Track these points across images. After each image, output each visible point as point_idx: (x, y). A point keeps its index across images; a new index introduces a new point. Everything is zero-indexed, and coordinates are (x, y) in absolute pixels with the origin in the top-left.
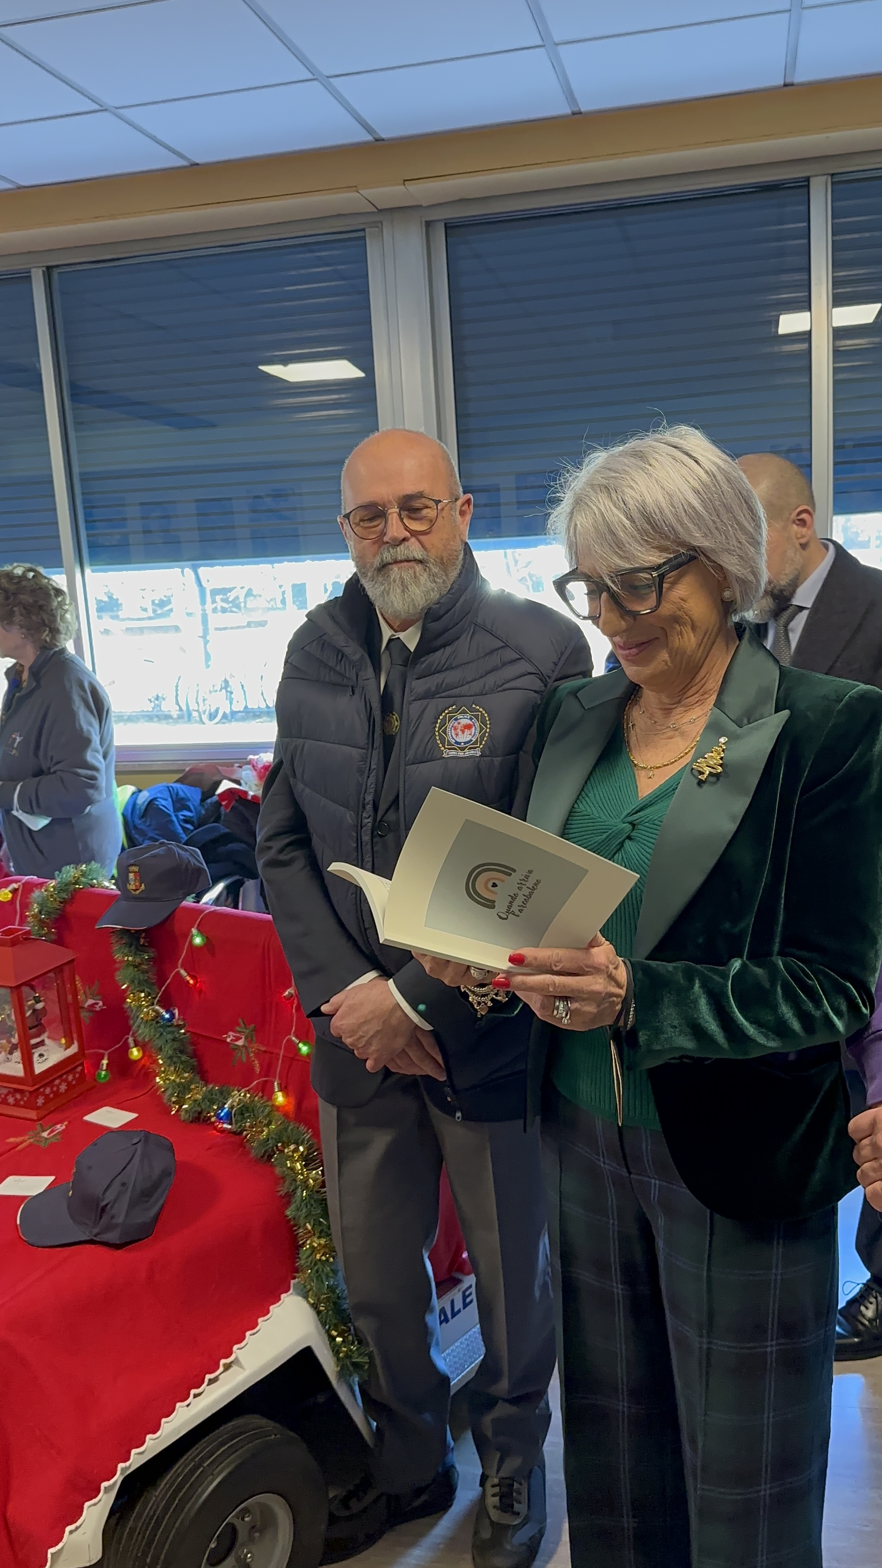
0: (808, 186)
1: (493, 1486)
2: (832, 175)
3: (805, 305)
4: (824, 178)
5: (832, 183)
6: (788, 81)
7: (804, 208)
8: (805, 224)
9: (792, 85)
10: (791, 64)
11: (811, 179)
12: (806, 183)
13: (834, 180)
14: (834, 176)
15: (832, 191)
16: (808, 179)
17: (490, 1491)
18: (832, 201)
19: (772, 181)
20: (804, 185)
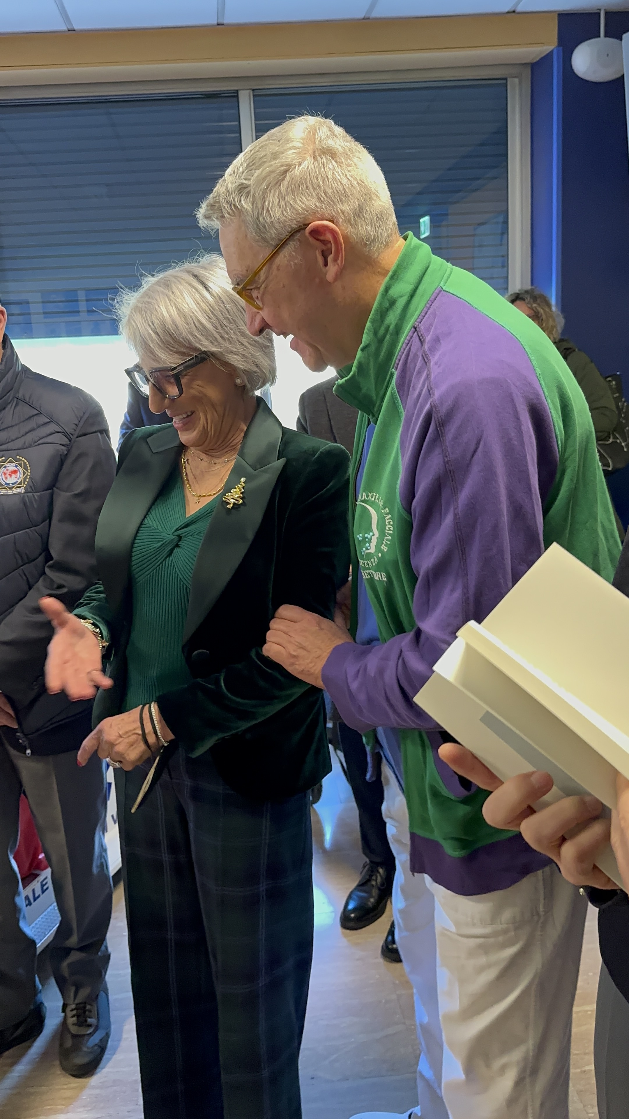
0: (237, 97)
1: (72, 1010)
2: (253, 90)
4: (248, 91)
5: (254, 96)
6: (220, 21)
7: (235, 111)
8: (237, 123)
9: (223, 25)
10: (221, 10)
11: (240, 92)
12: (236, 94)
13: (255, 94)
14: (255, 91)
15: (254, 100)
16: (237, 92)
17: (70, 1014)
18: (254, 108)
19: (212, 91)
20: (235, 95)
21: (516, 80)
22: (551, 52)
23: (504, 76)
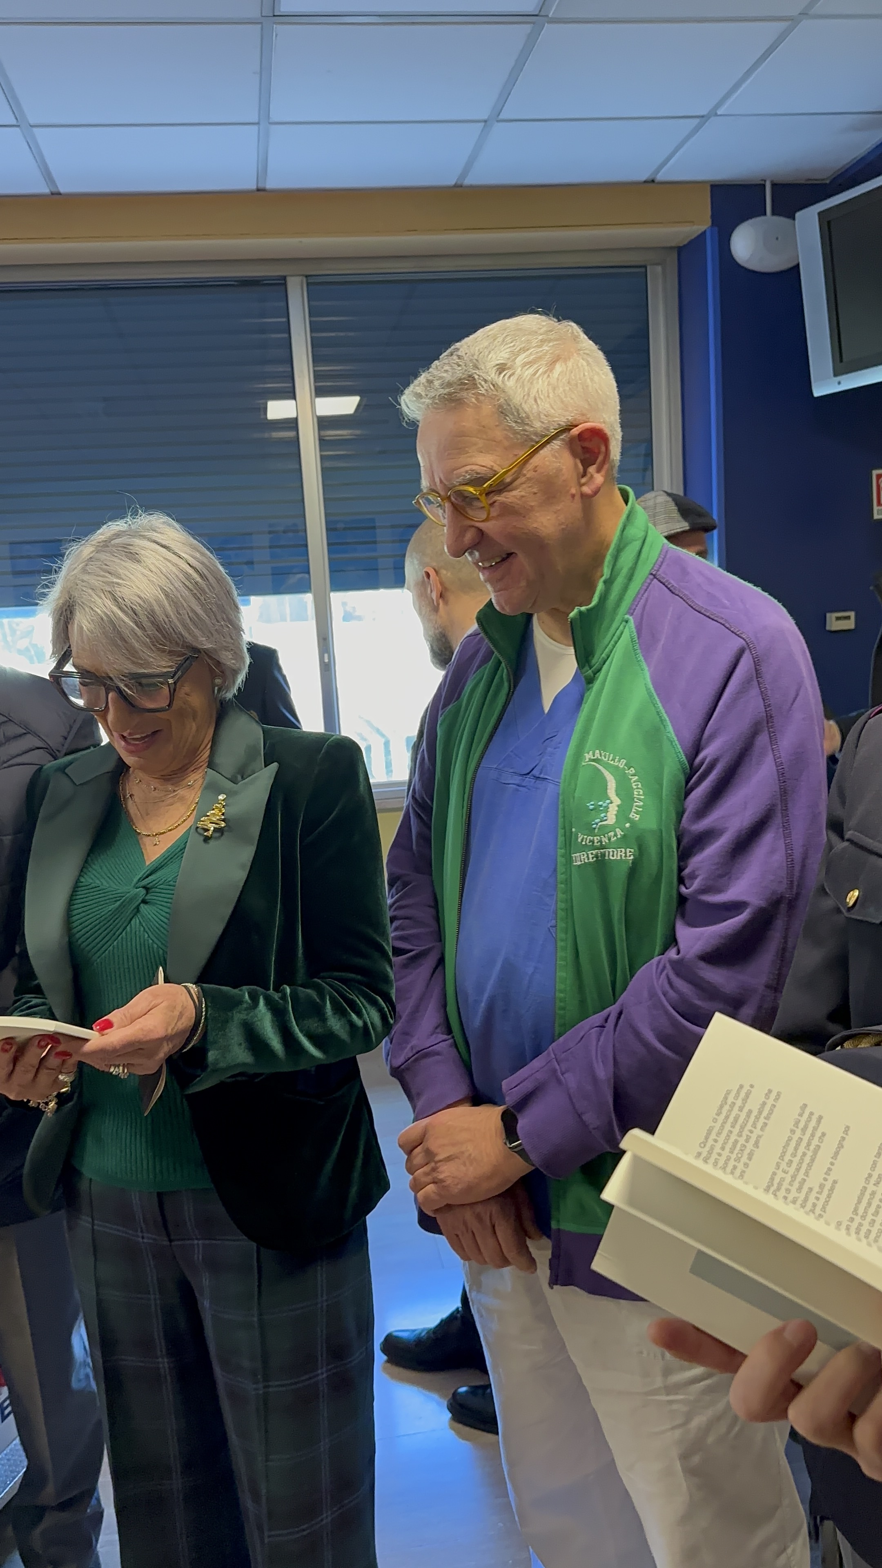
0: (285, 284)
2: (307, 276)
3: (291, 394)
4: (299, 278)
5: (308, 284)
6: (261, 186)
7: (283, 304)
8: (284, 320)
9: (264, 190)
10: (263, 170)
11: (289, 279)
12: (283, 282)
13: (309, 281)
14: (309, 278)
15: (308, 290)
16: (284, 278)
18: (309, 301)
19: (251, 277)
20: (281, 283)
21: (659, 269)
22: (704, 233)
23: (643, 263)
